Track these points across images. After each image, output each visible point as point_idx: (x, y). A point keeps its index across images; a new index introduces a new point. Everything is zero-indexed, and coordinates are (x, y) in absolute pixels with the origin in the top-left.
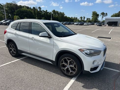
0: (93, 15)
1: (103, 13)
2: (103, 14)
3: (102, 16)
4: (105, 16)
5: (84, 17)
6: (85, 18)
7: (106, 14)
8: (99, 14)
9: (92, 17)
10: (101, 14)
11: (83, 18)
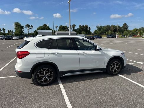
0: (16, 27)
1: (28, 24)
2: (28, 26)
3: (27, 28)
4: (30, 28)
5: (3, 28)
6: (5, 30)
7: (32, 26)
8: (23, 26)
9: (15, 29)
10: (25, 26)
11: (2, 30)
